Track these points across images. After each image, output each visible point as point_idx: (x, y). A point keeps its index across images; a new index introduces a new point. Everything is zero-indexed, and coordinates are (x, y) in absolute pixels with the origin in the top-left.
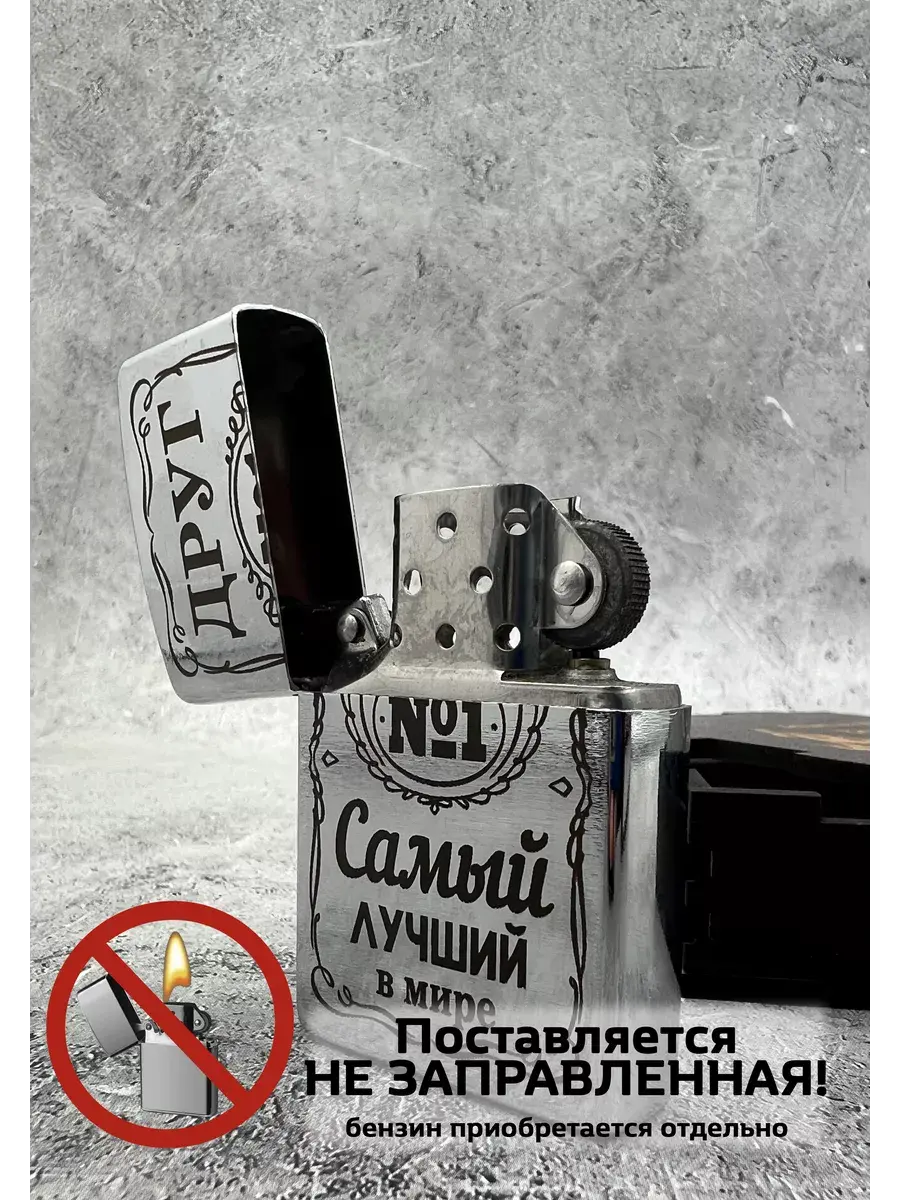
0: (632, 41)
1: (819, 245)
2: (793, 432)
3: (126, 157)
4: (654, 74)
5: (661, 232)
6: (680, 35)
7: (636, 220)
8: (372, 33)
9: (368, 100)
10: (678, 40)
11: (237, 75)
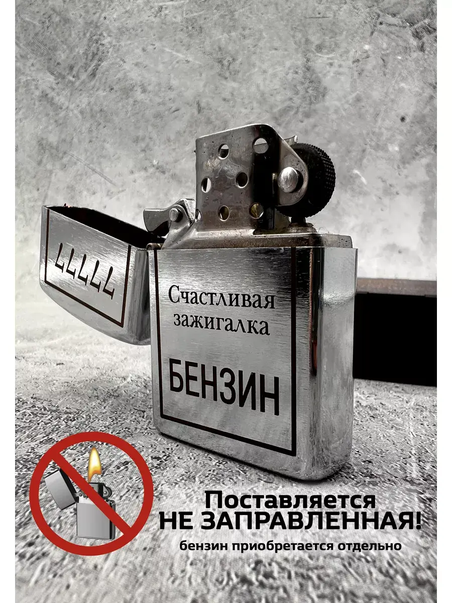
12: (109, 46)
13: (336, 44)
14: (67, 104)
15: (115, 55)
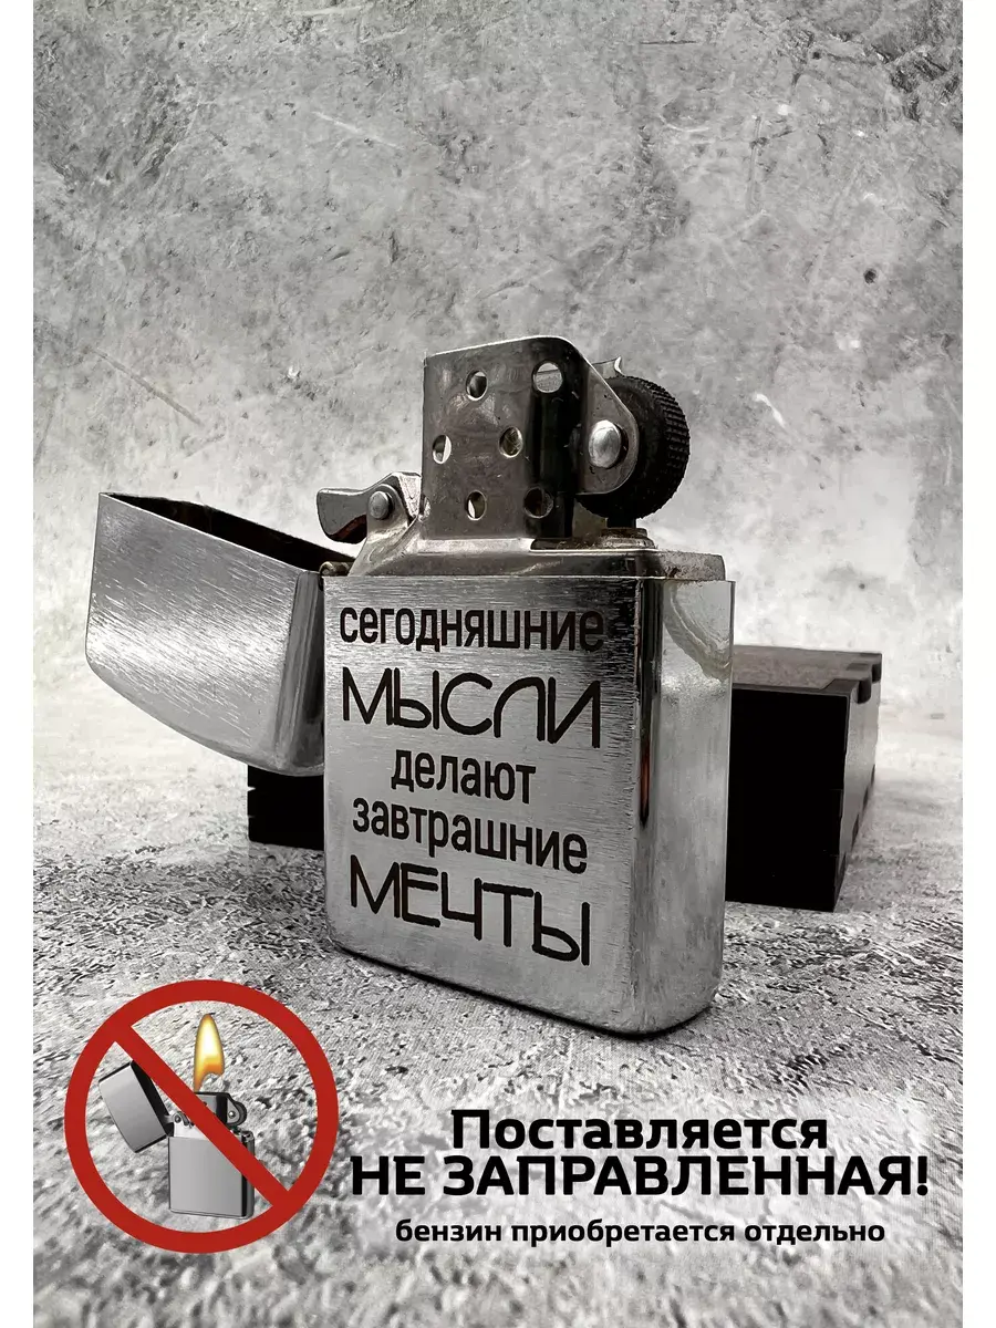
0: (617, 12)
1: (813, 234)
2: (783, 431)
3: (83, 128)
4: (640, 48)
5: (646, 219)
6: (668, 8)
7: (619, 205)
9: (339, 72)
11: (199, 40)
12: (189, 109)
13: (712, 103)
14: (91, 238)
15: (204, 128)
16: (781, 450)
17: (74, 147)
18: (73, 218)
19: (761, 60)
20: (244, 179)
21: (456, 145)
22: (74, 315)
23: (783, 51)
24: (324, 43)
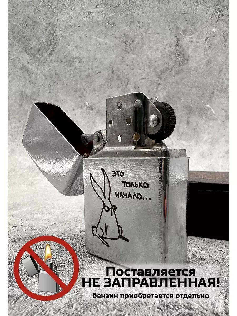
0: (170, 6)
2: (214, 114)
3: (33, 43)
4: (176, 15)
5: (177, 60)
6: (183, 4)
7: (171, 57)
8: (98, 7)
9: (98, 26)
10: (182, 6)
16: (213, 120)
17: (31, 48)
18: (31, 66)
19: (208, 17)
20: (74, 54)
21: (128, 43)
22: (32, 90)
23: (214, 14)
24: (94, 18)
